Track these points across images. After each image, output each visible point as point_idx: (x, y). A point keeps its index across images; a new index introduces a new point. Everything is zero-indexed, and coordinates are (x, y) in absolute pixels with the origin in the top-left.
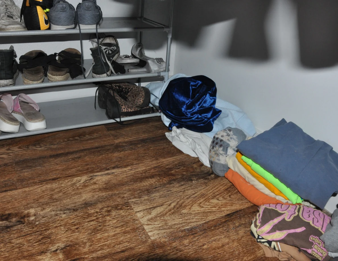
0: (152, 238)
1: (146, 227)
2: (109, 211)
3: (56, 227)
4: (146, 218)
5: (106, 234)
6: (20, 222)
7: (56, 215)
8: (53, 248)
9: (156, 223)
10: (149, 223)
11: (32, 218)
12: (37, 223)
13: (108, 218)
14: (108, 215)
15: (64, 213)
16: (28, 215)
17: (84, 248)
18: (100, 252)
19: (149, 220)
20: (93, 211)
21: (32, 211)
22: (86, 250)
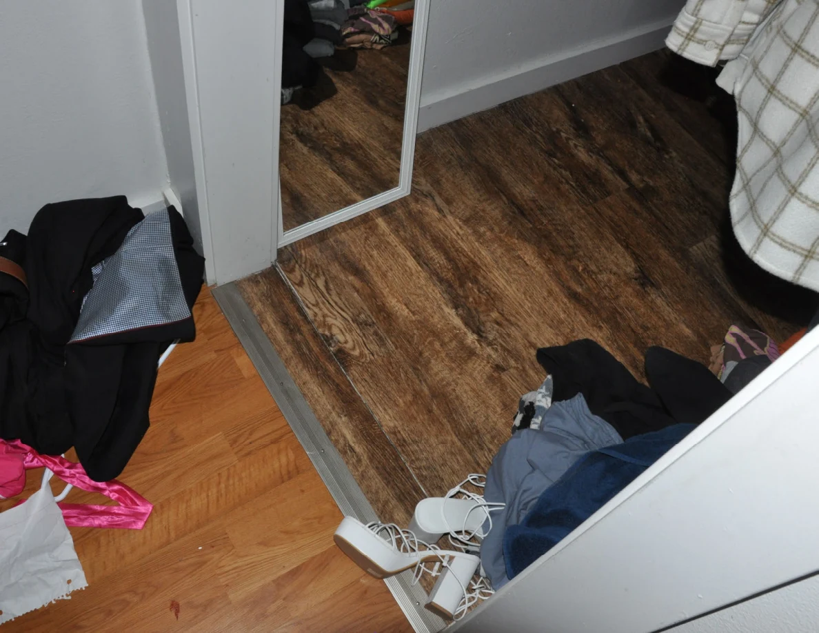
0: (691, 250)
1: (701, 244)
2: (705, 213)
3: (667, 176)
4: (712, 243)
5: (678, 214)
6: (658, 150)
7: (679, 173)
8: (646, 178)
9: (710, 252)
10: (708, 247)
11: (667, 156)
12: (664, 162)
13: (697, 213)
14: (700, 213)
15: (685, 179)
16: (668, 153)
17: (657, 199)
18: (658, 212)
19: (711, 246)
20: (699, 200)
21: (674, 154)
22: (655, 201)
